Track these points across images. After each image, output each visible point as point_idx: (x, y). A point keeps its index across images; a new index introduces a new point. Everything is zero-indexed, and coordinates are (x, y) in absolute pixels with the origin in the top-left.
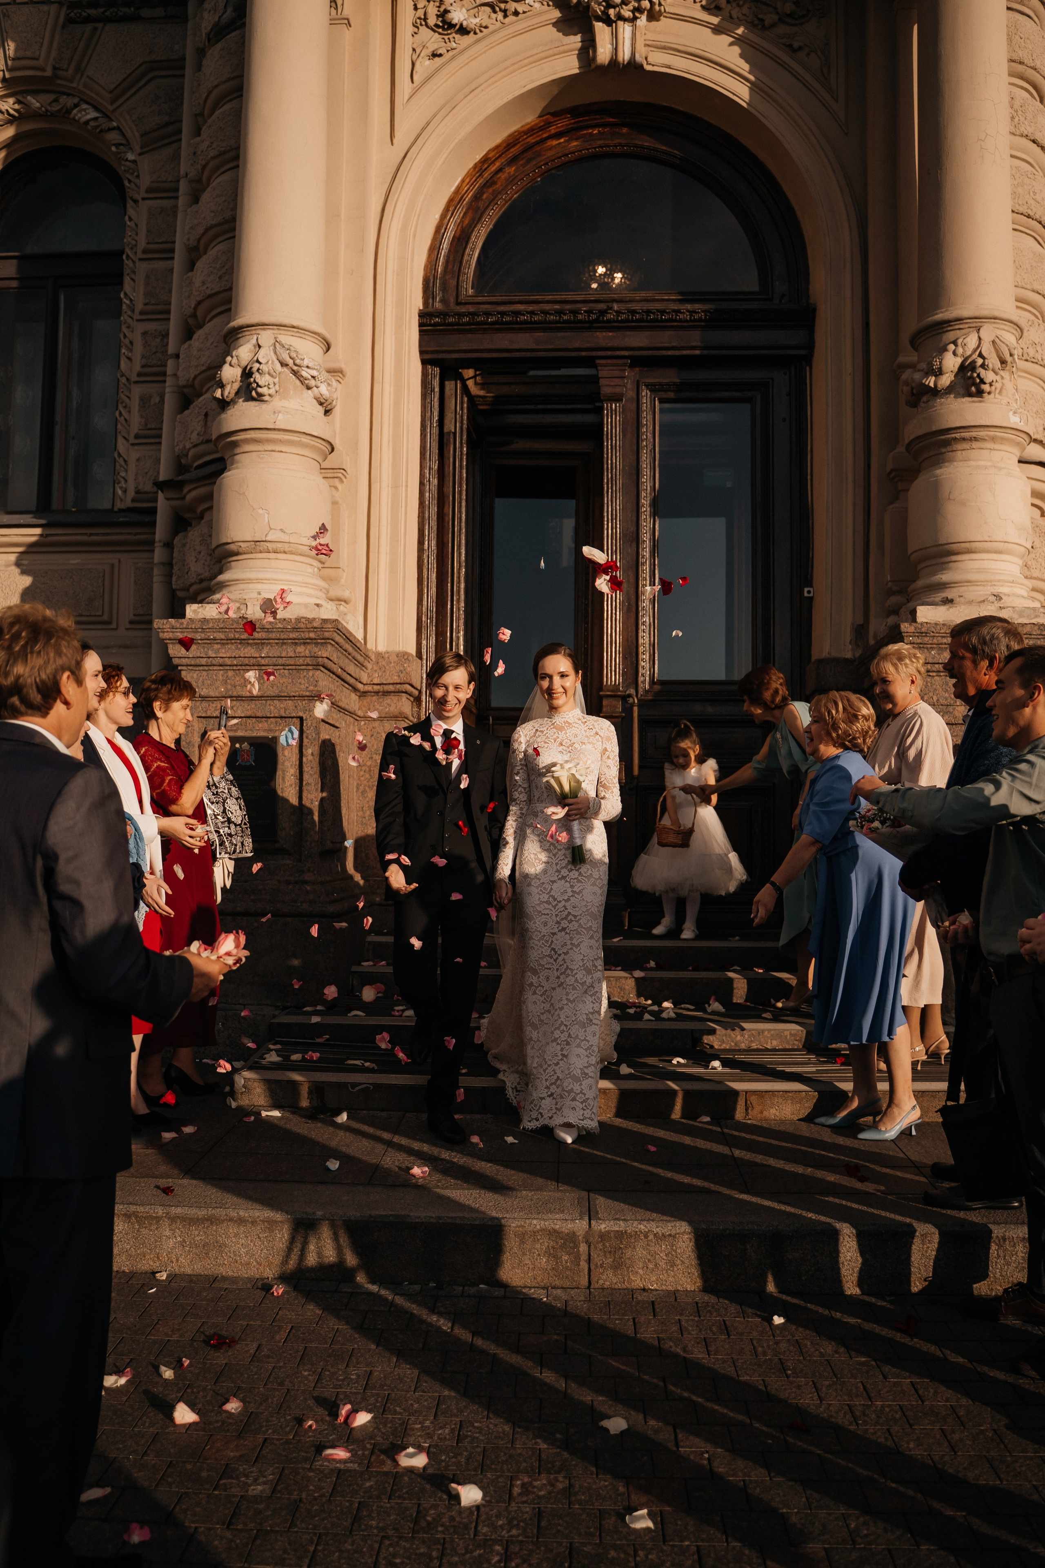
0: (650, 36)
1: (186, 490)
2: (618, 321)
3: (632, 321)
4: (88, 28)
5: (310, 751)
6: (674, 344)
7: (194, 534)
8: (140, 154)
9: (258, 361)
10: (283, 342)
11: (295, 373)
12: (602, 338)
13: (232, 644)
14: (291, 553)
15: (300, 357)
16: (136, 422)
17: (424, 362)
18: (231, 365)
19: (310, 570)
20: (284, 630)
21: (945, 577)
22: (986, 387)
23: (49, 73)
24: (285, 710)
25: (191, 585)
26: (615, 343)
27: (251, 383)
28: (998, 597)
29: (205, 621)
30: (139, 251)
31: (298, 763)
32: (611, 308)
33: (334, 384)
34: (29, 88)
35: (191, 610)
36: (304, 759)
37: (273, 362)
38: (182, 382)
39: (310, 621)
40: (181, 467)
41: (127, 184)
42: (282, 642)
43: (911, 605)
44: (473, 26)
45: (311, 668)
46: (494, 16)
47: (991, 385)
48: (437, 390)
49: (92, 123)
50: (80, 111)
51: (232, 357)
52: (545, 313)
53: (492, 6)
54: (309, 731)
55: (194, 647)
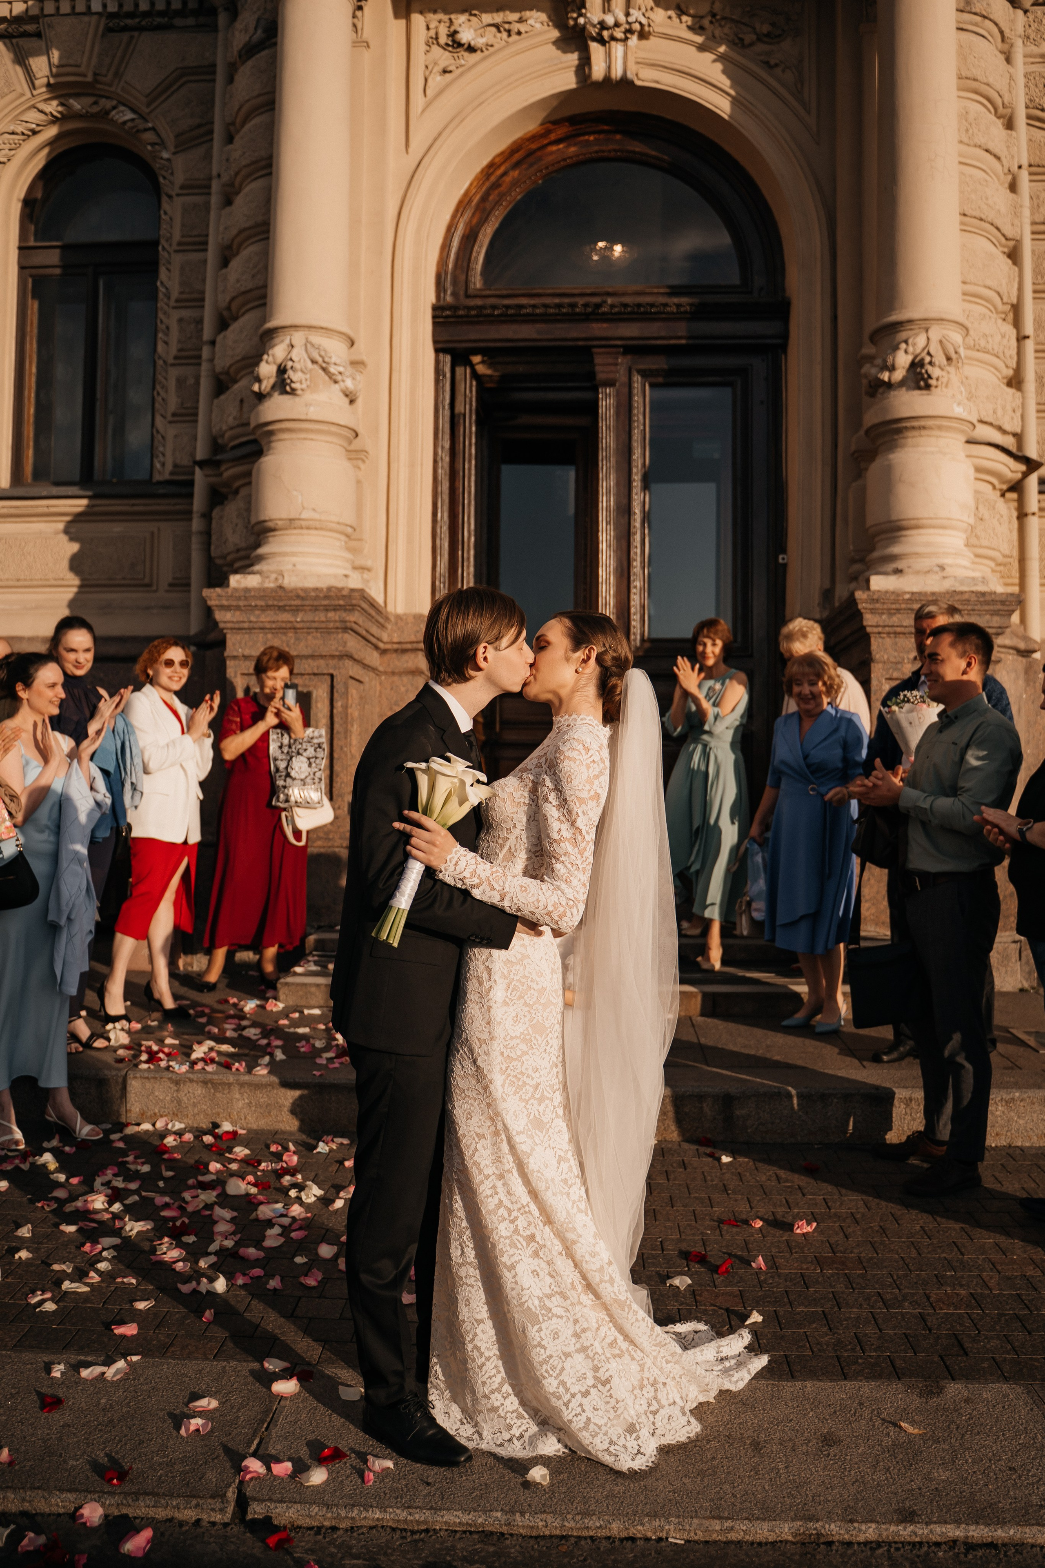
0: (642, 54)
1: (223, 468)
2: (612, 314)
3: (624, 313)
4: (125, 36)
5: (340, 704)
6: (663, 334)
7: (231, 509)
8: (174, 153)
9: (291, 359)
10: (314, 342)
11: (324, 369)
12: (598, 329)
13: (272, 610)
14: (321, 529)
15: (329, 355)
16: (173, 402)
17: (437, 351)
18: (267, 362)
19: (338, 543)
20: (317, 598)
21: (896, 550)
22: (933, 382)
23: (89, 78)
24: (322, 667)
25: (229, 554)
26: (609, 334)
27: (286, 379)
28: (942, 568)
29: (247, 590)
30: (174, 243)
31: (329, 714)
32: (605, 302)
33: (358, 375)
34: (72, 91)
35: (235, 581)
36: (335, 711)
37: (304, 361)
38: (218, 369)
39: (339, 590)
40: (216, 445)
41: (161, 180)
42: (315, 609)
43: (867, 574)
44: (479, 45)
45: (340, 631)
46: (499, 35)
47: (937, 379)
48: (448, 375)
49: (129, 124)
50: (118, 113)
51: (268, 355)
52: (546, 306)
53: (497, 26)
54: (339, 687)
55: (238, 613)
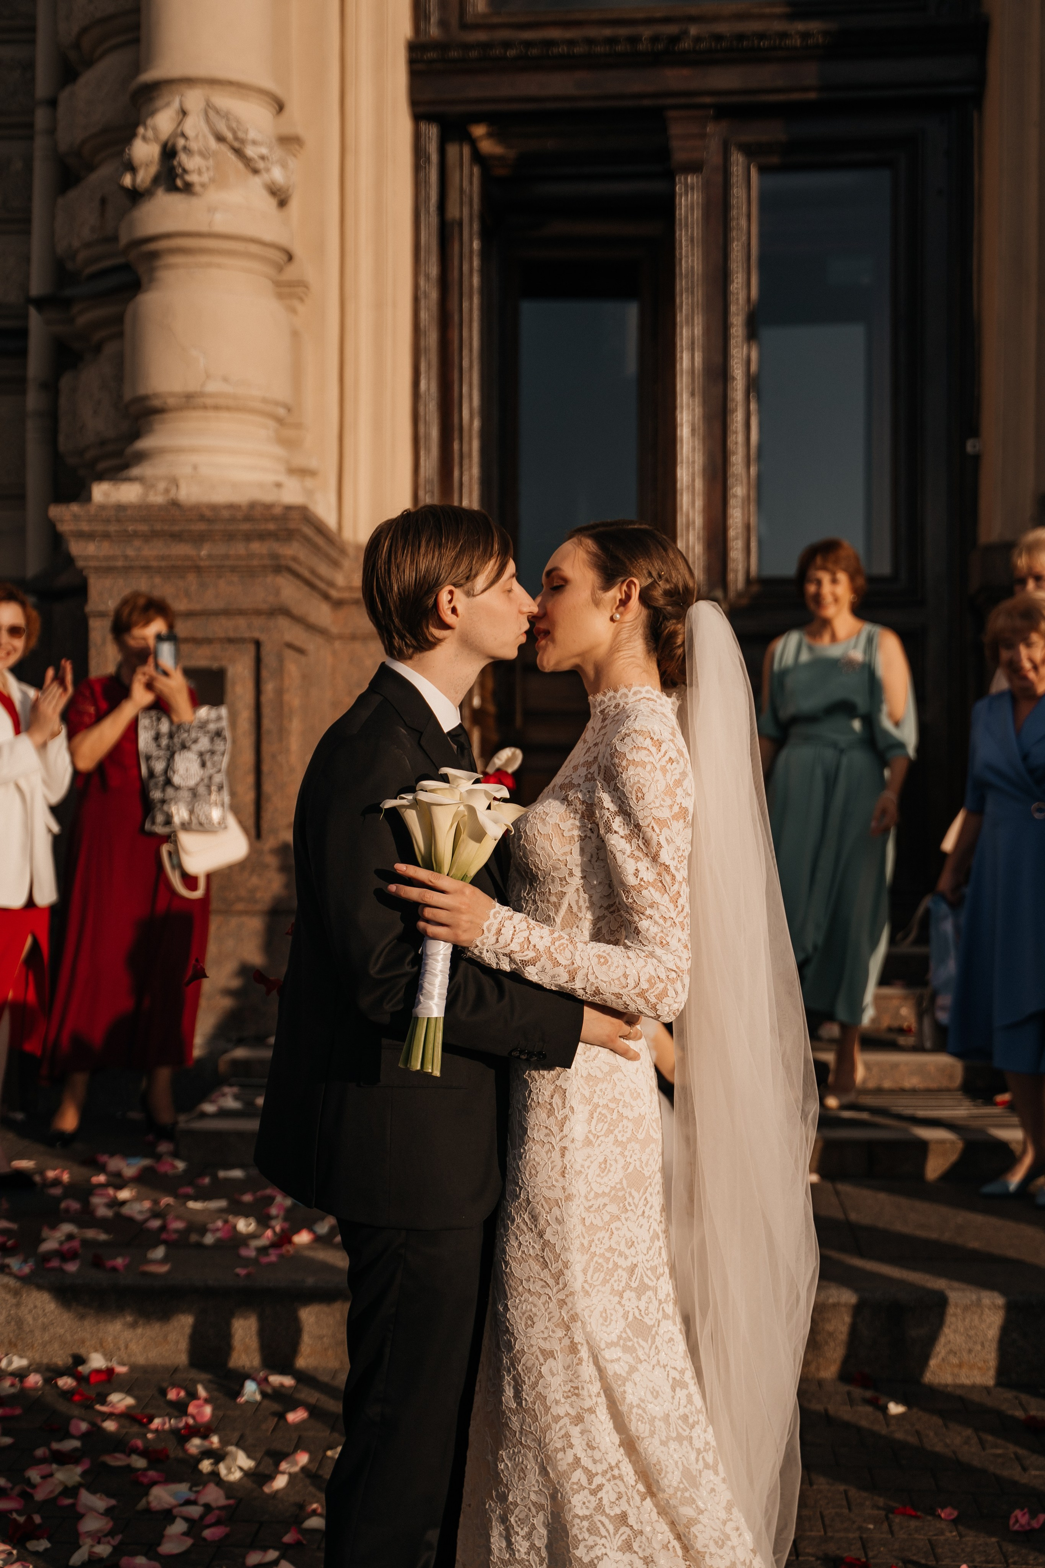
2: (696, 52)
3: (717, 51)
5: (270, 687)
6: (780, 83)
7: (91, 377)
9: (183, 135)
10: (219, 106)
11: (239, 152)
12: (675, 78)
13: (160, 539)
14: (238, 410)
15: (243, 127)
17: (416, 118)
18: (144, 139)
19: (263, 432)
20: (233, 520)
24: (236, 629)
25: (88, 448)
26: (692, 85)
27: (175, 167)
29: (120, 508)
31: (254, 704)
32: (686, 32)
33: (291, 160)
35: (101, 492)
36: (263, 698)
37: (204, 136)
38: (63, 147)
39: (269, 507)
42: (230, 537)
45: (269, 571)
48: (434, 158)
51: (146, 127)
52: (590, 41)
54: (269, 659)
55: (106, 544)
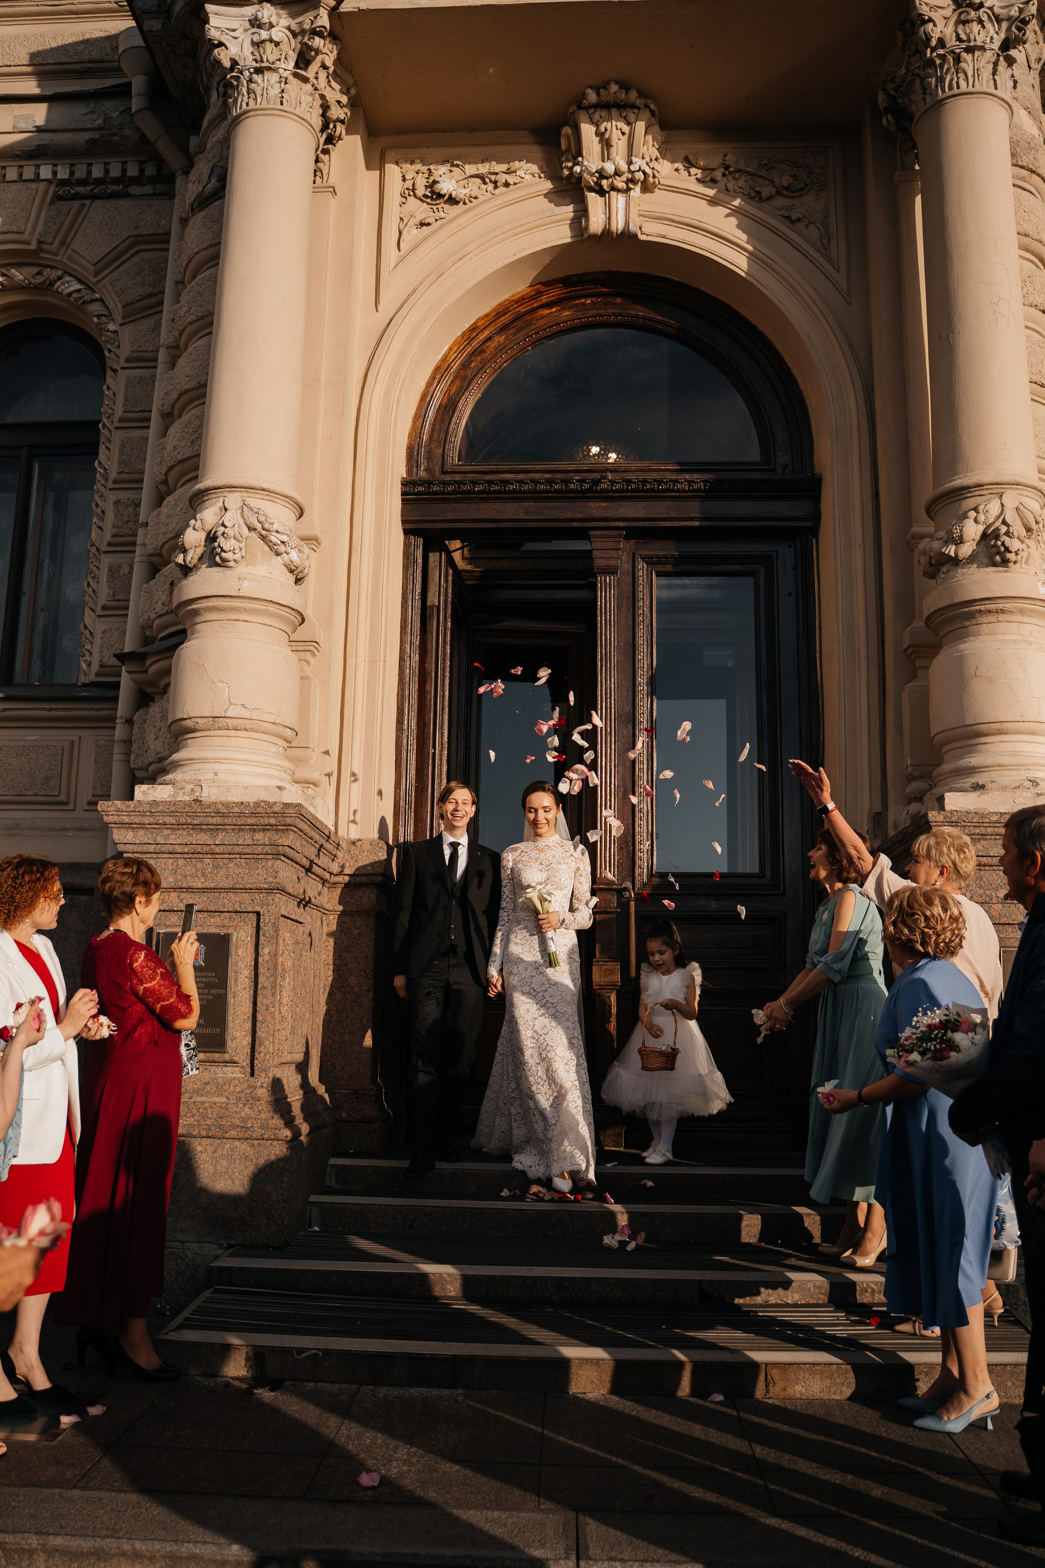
0: (645, 207)
1: (148, 662)
2: (612, 491)
3: (628, 491)
4: (76, 204)
5: (267, 950)
6: (671, 514)
7: (154, 709)
8: (121, 325)
9: (223, 525)
10: (252, 505)
11: (263, 538)
12: (596, 508)
13: (184, 829)
14: (253, 730)
15: (269, 521)
16: (104, 593)
17: (406, 532)
18: (194, 529)
19: (274, 749)
20: (240, 815)
21: (974, 760)
22: (1011, 556)
23: (33, 246)
24: (241, 903)
25: (149, 765)
26: (610, 514)
27: (215, 548)
28: (1035, 783)
29: (155, 803)
30: (116, 419)
31: (253, 963)
32: (605, 478)
33: (306, 550)
34: (13, 261)
35: (141, 792)
36: (260, 960)
37: (239, 526)
38: (150, 550)
39: (270, 805)
40: (147, 640)
41: (107, 354)
42: (240, 828)
43: (937, 791)
44: (462, 197)
45: (270, 857)
46: (484, 187)
47: (1017, 554)
48: (420, 561)
49: (75, 295)
50: (63, 284)
51: (196, 520)
52: (535, 481)
53: (482, 178)
54: (267, 928)
55: (141, 832)
